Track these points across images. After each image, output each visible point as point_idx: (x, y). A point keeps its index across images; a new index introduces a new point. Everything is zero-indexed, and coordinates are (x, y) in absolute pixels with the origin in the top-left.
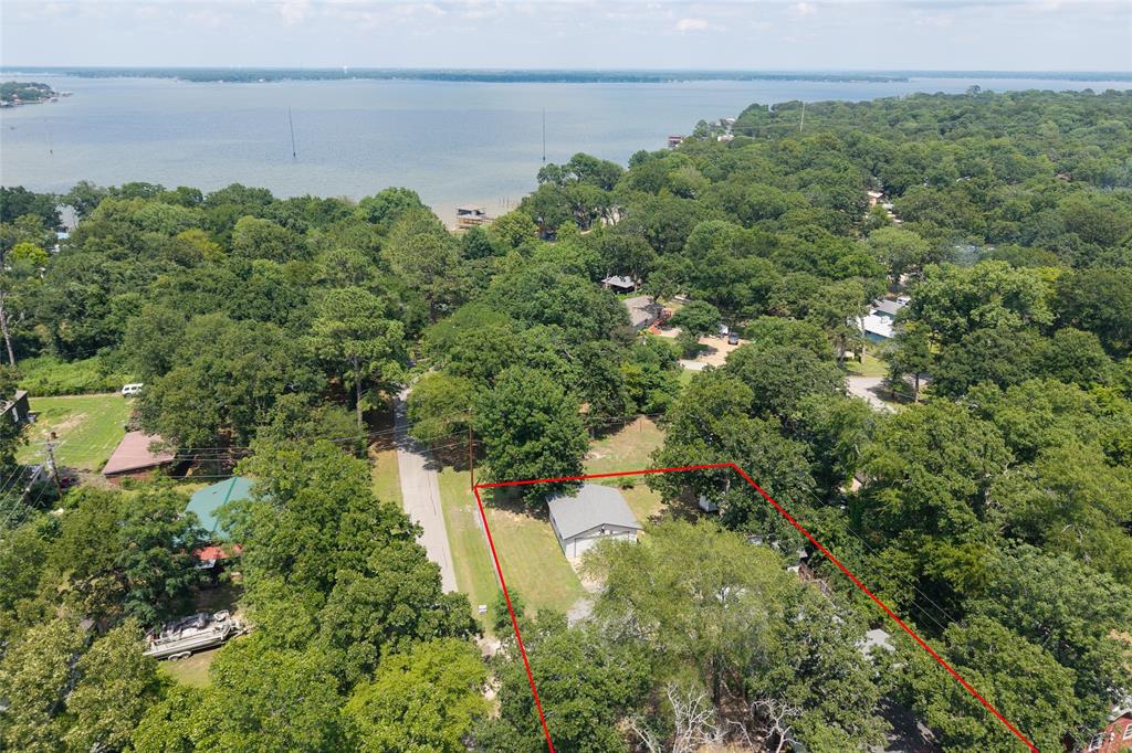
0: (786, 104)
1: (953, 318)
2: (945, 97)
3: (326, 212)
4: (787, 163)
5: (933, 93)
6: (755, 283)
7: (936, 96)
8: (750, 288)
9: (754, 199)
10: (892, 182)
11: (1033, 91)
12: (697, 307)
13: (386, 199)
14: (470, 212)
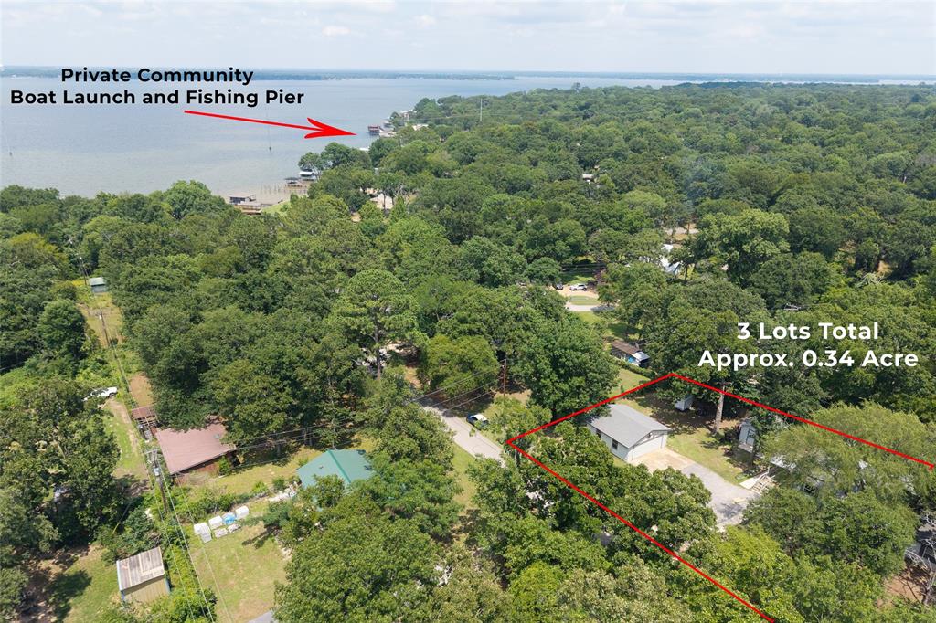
0: (449, 98)
1: (731, 252)
2: (559, 92)
3: (135, 207)
4: (509, 146)
5: (550, 89)
6: (572, 240)
7: (552, 91)
8: (567, 245)
9: (510, 176)
10: (586, 157)
11: (616, 86)
12: (544, 262)
13: (184, 192)
14: (243, 199)
